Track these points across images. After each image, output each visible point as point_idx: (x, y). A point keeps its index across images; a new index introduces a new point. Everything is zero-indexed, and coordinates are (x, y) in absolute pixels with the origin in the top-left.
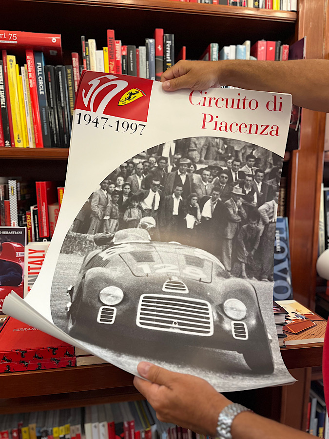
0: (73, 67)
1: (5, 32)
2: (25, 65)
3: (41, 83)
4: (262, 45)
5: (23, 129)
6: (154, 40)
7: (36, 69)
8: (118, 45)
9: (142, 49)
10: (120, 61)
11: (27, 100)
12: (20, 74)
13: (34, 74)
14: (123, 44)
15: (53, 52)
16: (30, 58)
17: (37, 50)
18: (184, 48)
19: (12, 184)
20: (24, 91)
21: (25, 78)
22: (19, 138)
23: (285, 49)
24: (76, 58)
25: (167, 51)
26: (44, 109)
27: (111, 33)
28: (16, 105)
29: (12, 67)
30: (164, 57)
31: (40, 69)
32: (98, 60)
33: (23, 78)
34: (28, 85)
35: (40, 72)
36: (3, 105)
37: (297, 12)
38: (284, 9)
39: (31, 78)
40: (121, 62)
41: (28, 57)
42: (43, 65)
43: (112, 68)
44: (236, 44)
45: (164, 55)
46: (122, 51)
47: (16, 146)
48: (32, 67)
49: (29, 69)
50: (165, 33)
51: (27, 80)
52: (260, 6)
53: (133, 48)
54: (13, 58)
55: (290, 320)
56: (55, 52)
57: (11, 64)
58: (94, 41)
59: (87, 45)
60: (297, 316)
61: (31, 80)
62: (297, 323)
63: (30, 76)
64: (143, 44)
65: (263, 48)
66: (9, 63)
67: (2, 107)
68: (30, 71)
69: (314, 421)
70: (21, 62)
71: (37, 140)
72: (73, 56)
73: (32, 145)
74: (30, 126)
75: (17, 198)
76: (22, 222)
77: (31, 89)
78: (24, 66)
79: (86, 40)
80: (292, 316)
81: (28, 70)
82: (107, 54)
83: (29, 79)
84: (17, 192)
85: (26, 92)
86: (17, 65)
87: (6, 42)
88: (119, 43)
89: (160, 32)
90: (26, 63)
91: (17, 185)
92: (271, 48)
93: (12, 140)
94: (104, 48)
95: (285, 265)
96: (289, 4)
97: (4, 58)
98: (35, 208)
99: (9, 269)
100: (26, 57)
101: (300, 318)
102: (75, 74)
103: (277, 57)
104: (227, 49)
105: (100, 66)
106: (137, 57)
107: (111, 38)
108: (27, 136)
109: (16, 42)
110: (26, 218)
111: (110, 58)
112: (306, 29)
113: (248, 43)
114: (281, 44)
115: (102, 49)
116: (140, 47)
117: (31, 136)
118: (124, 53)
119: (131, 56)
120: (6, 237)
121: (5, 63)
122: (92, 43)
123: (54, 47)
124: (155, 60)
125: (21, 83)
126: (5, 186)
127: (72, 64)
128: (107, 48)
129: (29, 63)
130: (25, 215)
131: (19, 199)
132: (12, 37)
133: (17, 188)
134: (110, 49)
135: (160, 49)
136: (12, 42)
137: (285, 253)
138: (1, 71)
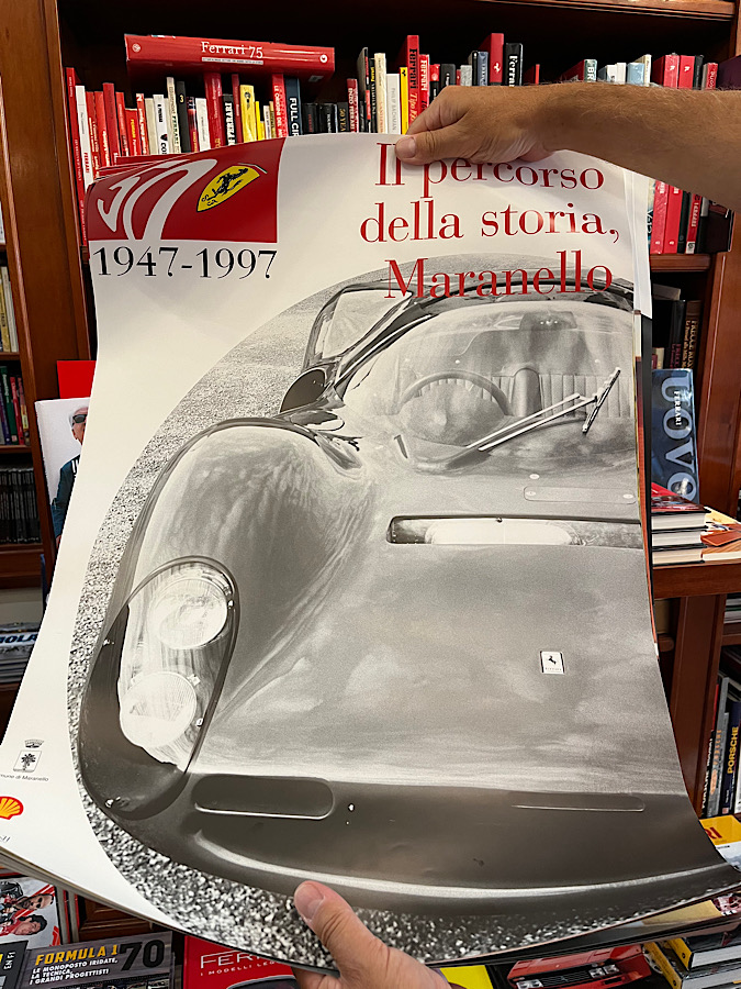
0: (349, 105)
1: (244, 44)
2: (272, 103)
4: (672, 62)
6: (487, 54)
7: (289, 110)
8: (425, 65)
9: (466, 71)
10: (426, 92)
12: (262, 119)
13: (285, 120)
14: (432, 63)
15: (315, 78)
16: (279, 89)
17: (291, 74)
18: (538, 66)
23: (711, 70)
24: (354, 88)
25: (511, 74)
27: (413, 41)
29: (248, 106)
31: (294, 110)
32: (390, 91)
33: (267, 126)
35: (294, 114)
37: (736, 2)
39: (279, 126)
40: (429, 94)
41: (276, 89)
42: (299, 102)
43: (413, 105)
44: (628, 61)
46: (431, 73)
48: (282, 105)
49: (278, 109)
50: (507, 41)
51: (274, 129)
53: (452, 68)
54: (250, 89)
56: (319, 77)
57: (248, 101)
58: (383, 56)
59: (372, 64)
60: (717, 526)
61: (280, 131)
62: (717, 535)
63: (279, 122)
65: (673, 67)
66: (244, 100)
68: (279, 114)
69: (724, 716)
70: (264, 97)
72: (349, 84)
78: (268, 104)
79: (371, 55)
81: (276, 112)
82: (405, 80)
83: (277, 128)
86: (258, 103)
87: (245, 62)
88: (426, 59)
89: (498, 39)
90: (273, 99)
92: (687, 68)
94: (402, 69)
95: (688, 448)
97: (236, 88)
100: (272, 89)
101: (721, 529)
102: (352, 117)
103: (697, 81)
104: (610, 68)
105: (394, 101)
107: (414, 51)
109: (261, 63)
111: (410, 87)
113: (648, 57)
114: (705, 62)
115: (398, 72)
116: (462, 66)
118: (435, 78)
121: (237, 99)
122: (380, 58)
123: (317, 69)
127: (346, 99)
128: (406, 69)
129: (277, 99)
132: (254, 53)
134: (411, 71)
135: (498, 70)
136: (256, 62)
137: (689, 429)
138: (231, 114)
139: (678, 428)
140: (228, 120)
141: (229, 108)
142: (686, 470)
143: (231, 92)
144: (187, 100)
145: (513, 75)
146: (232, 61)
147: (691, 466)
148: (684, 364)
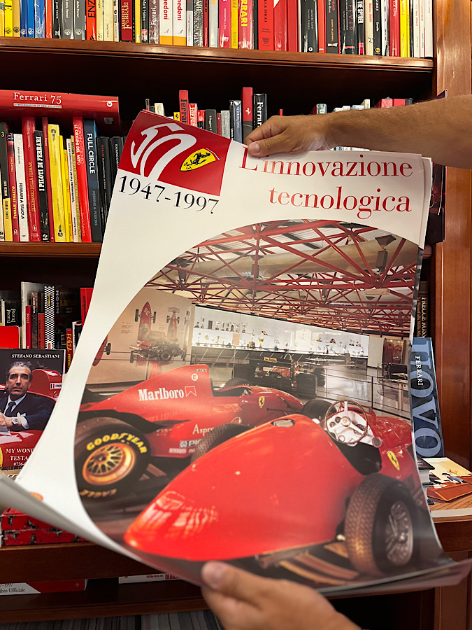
1: (46, 94)
2: (72, 137)
3: (91, 159)
5: (67, 219)
6: (240, 102)
7: (86, 142)
8: (194, 110)
9: (225, 114)
11: (73, 181)
12: (65, 148)
13: (83, 149)
14: (199, 109)
15: (108, 120)
16: (78, 127)
17: (88, 117)
18: (281, 111)
19: (49, 291)
20: (70, 169)
21: (71, 153)
22: (60, 231)
25: (258, 115)
26: (94, 192)
27: (184, 95)
28: (59, 188)
29: (54, 139)
30: (253, 123)
31: (91, 142)
33: (69, 153)
34: (75, 162)
35: (91, 145)
36: (42, 188)
37: (434, 59)
38: (416, 55)
39: (79, 153)
41: (76, 127)
42: (95, 137)
44: (351, 104)
45: (253, 120)
46: (198, 116)
47: (56, 241)
48: (81, 138)
49: (77, 141)
50: (254, 92)
51: (74, 155)
52: (383, 54)
53: (214, 112)
54: (56, 127)
55: (440, 483)
56: (111, 119)
57: (54, 135)
58: (161, 105)
59: (153, 110)
60: (451, 478)
61: (78, 156)
62: (449, 488)
63: (78, 150)
64: (227, 107)
66: (50, 134)
67: (40, 190)
68: (77, 144)
70: (66, 132)
71: (84, 232)
73: (76, 239)
74: (75, 214)
75: (55, 311)
76: (60, 344)
77: (78, 167)
78: (70, 138)
79: (152, 104)
80: (443, 479)
81: (75, 143)
83: (76, 154)
84: (55, 302)
85: (72, 171)
86: (62, 137)
87: (47, 106)
88: (194, 106)
89: (248, 91)
90: (74, 134)
91: (55, 293)
93: (52, 234)
94: (175, 114)
95: (431, 406)
96: (422, 49)
97: (45, 127)
98: (78, 323)
99: (41, 406)
100: (73, 127)
101: (455, 482)
106: (218, 123)
107: (184, 101)
108: (71, 228)
109: (60, 107)
110: (65, 337)
112: (448, 80)
113: (368, 101)
115: (172, 115)
116: (222, 111)
117: (76, 228)
118: (201, 119)
119: (210, 122)
120: (38, 362)
121: (45, 134)
122: (159, 107)
123: (109, 113)
124: (243, 127)
125: (66, 159)
126: (39, 294)
128: (178, 113)
129: (76, 134)
130: (65, 333)
131: (58, 312)
132: (55, 101)
133: (55, 296)
134: (183, 115)
135: (249, 113)
136: (55, 106)
137: (431, 389)
138: (40, 145)
139: (420, 388)
140: (38, 148)
141: (39, 140)
142: (431, 426)
143: (41, 129)
144: (6, 135)
145: (260, 116)
146: (37, 106)
147: (435, 423)
148: (419, 332)
